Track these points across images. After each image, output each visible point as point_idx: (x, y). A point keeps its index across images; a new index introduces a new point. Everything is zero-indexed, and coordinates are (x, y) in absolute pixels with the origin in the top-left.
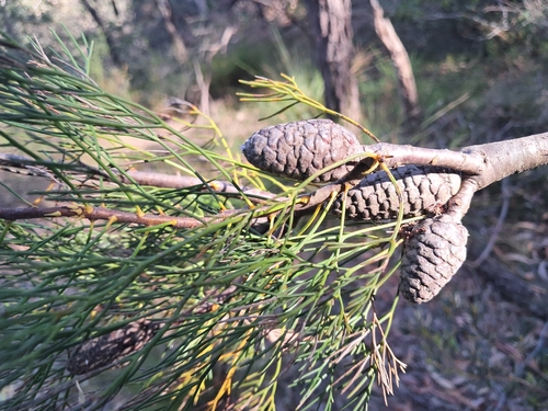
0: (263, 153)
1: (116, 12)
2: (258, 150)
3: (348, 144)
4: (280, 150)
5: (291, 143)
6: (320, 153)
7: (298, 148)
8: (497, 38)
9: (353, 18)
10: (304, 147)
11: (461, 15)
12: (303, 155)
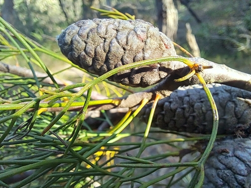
0: (72, 42)
1: (75, 15)
2: (68, 39)
3: (164, 48)
4: (90, 40)
5: (102, 35)
6: (131, 50)
7: (108, 41)
8: (242, 51)
9: (178, 33)
10: (115, 41)
11: (227, 38)
12: (113, 49)
